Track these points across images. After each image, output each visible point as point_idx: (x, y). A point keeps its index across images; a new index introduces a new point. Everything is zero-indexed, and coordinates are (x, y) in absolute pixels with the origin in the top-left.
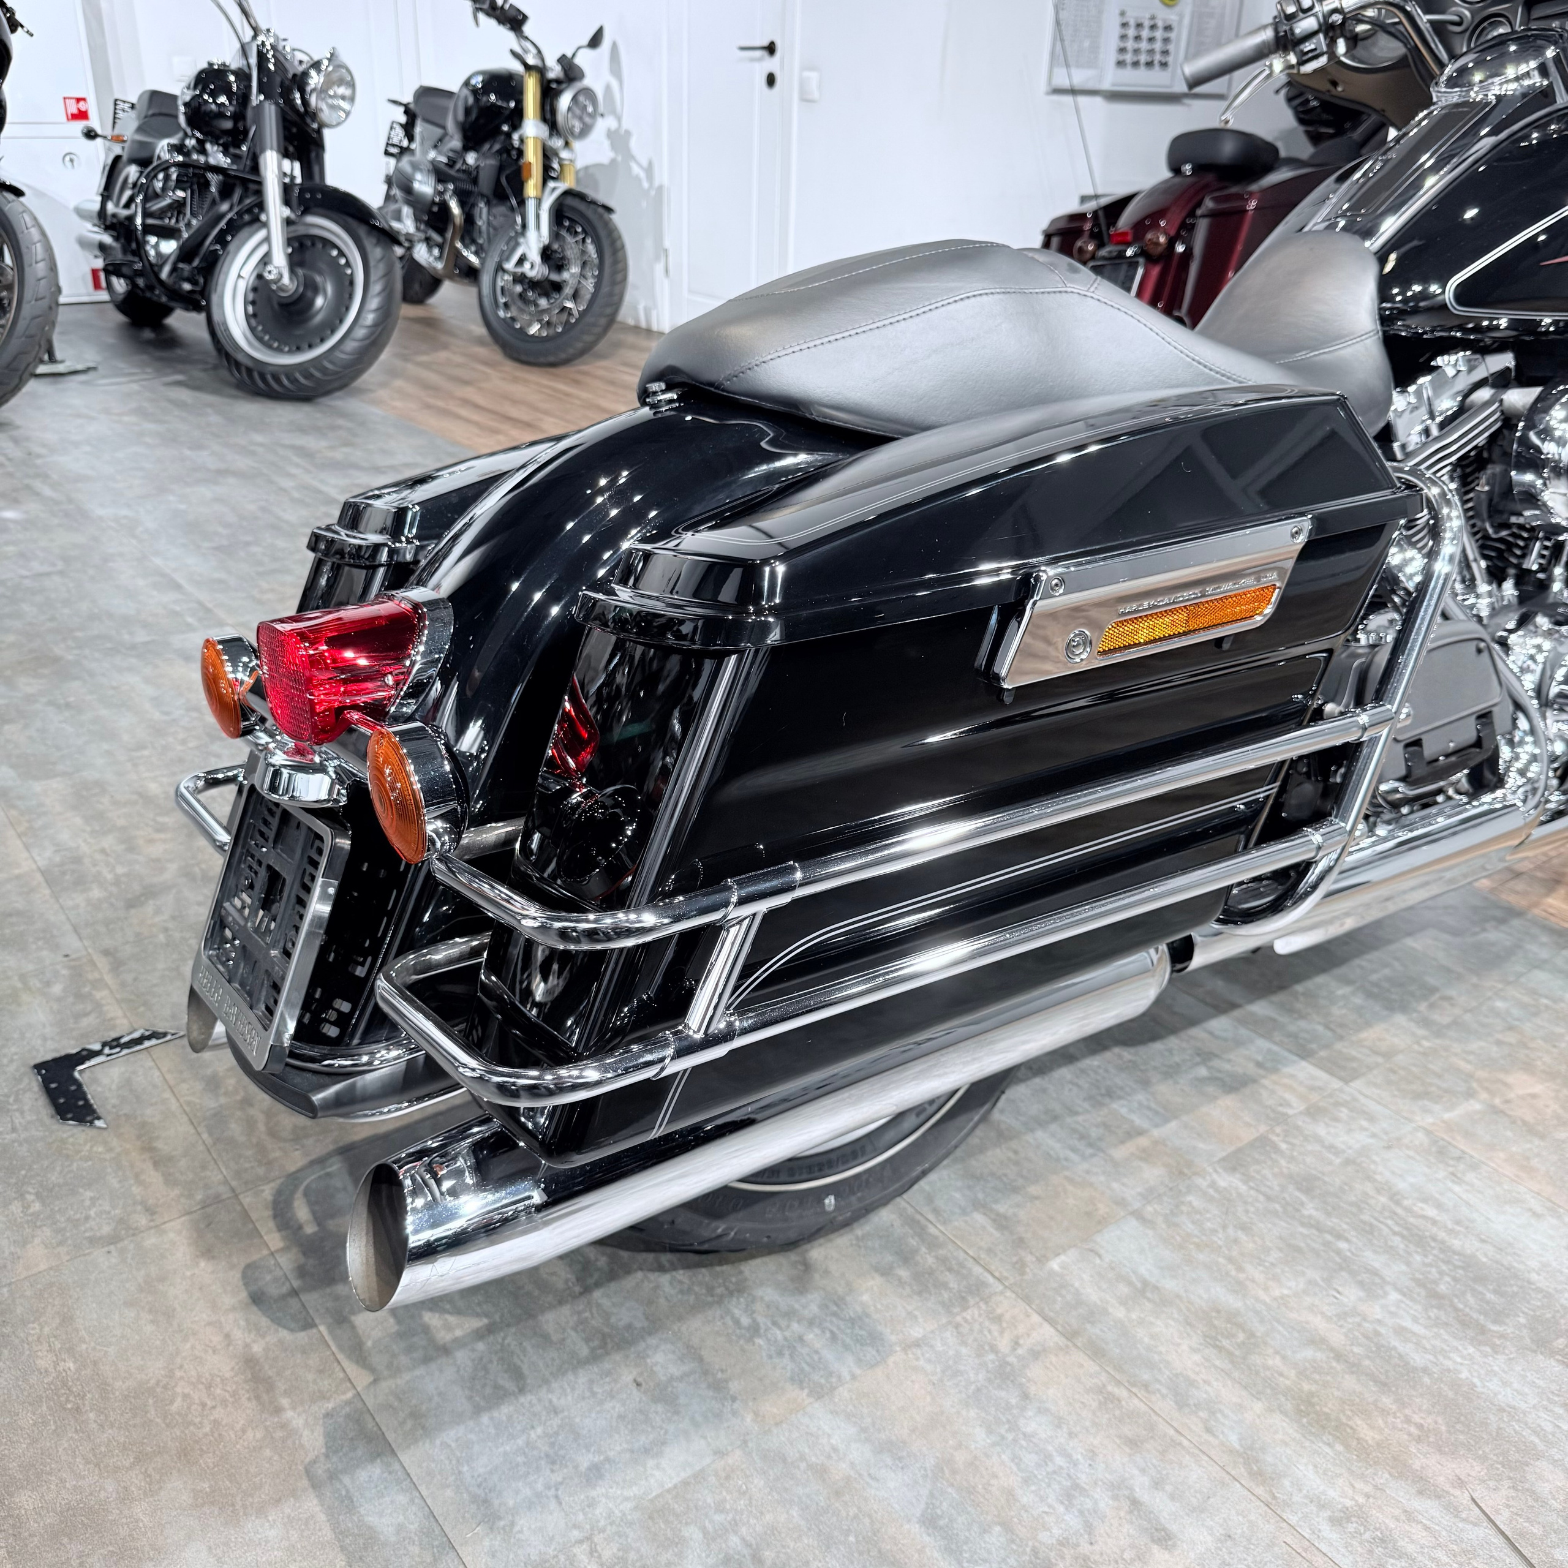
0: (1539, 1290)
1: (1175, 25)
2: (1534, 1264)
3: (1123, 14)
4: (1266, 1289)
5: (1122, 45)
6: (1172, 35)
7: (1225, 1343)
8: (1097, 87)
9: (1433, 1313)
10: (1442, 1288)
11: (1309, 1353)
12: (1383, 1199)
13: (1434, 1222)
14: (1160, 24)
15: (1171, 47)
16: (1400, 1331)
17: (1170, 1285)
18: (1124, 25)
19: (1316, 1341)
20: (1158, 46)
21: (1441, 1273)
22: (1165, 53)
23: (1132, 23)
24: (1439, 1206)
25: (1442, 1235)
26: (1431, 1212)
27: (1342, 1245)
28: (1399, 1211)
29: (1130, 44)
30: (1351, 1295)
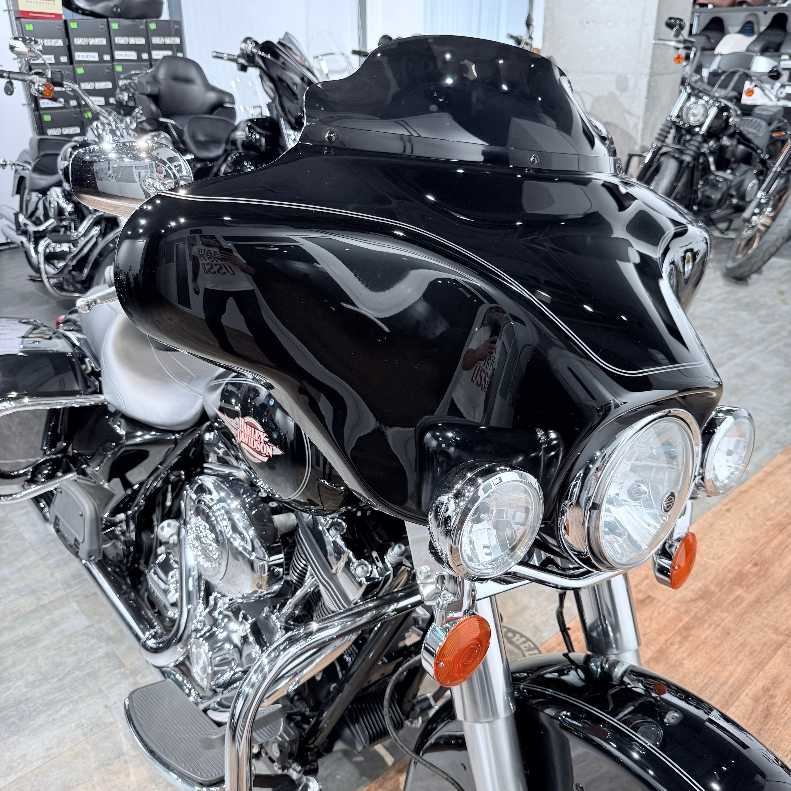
0: (9, 737)
2: (22, 739)
4: (43, 655)
7: (24, 641)
9: (12, 700)
10: (22, 705)
11: (10, 661)
12: (75, 697)
13: (57, 712)
16: (8, 688)
17: (55, 631)
19: (14, 665)
21: (30, 707)
24: (65, 716)
25: (49, 712)
26: (63, 712)
27: (56, 679)
28: (67, 701)
30: (31, 678)
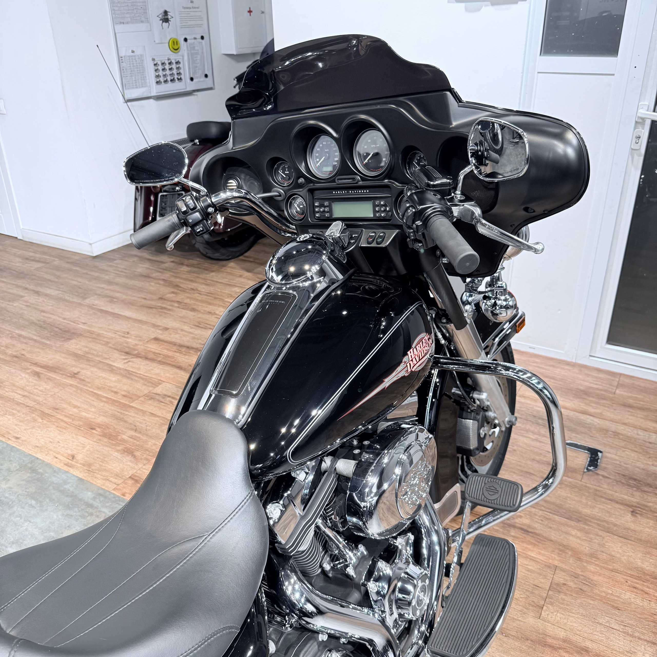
1: (180, 61)
3: (153, 60)
5: (157, 74)
6: (181, 65)
8: (149, 95)
14: (174, 61)
15: (181, 71)
18: (155, 65)
20: (175, 71)
22: (179, 74)
23: (159, 63)
29: (161, 73)
